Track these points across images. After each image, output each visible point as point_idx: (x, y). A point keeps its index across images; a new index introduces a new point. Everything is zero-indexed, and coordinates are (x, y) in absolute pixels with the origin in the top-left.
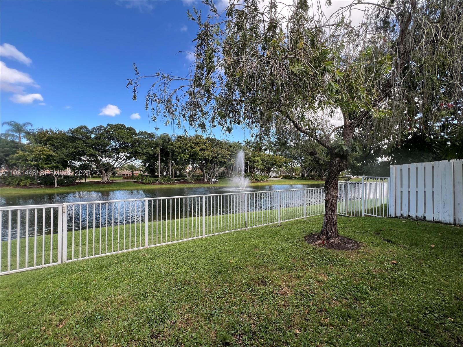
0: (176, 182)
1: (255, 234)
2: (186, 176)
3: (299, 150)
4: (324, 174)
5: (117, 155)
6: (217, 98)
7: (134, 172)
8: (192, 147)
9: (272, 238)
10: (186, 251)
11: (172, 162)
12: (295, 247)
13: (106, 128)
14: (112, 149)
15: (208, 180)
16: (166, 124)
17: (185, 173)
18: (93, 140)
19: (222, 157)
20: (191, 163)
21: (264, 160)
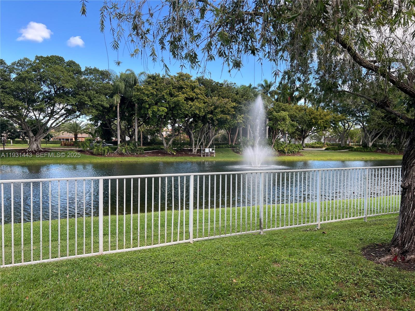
0: (145, 153)
1: (275, 240)
2: (162, 144)
3: (359, 99)
4: (405, 142)
5: (52, 108)
6: (217, 10)
7: (79, 135)
8: (171, 95)
9: (305, 248)
10: (163, 262)
11: (138, 119)
12: (345, 264)
13: (34, 62)
14: (43, 98)
15: (199, 151)
16: (132, 55)
17: (161, 139)
18: (14, 83)
19: (223, 112)
20: (169, 121)
21: (296, 116)
